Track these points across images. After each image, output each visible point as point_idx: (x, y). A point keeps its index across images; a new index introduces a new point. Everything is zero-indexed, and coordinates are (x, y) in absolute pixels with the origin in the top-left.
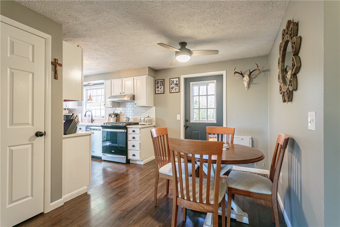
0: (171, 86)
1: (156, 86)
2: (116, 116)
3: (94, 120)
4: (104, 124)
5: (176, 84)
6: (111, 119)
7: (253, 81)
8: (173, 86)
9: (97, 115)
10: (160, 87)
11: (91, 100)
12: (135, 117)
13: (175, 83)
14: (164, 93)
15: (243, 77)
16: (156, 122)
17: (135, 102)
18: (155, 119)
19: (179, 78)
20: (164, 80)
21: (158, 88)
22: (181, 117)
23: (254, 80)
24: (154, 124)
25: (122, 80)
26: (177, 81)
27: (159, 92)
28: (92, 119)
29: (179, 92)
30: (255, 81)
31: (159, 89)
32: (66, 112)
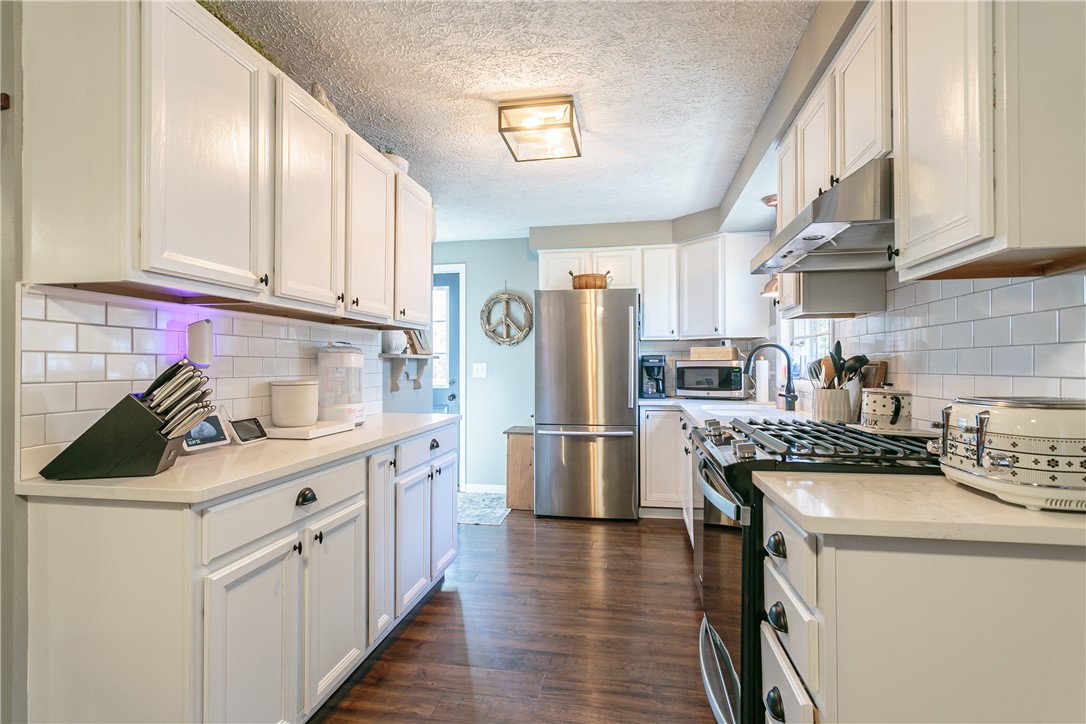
2: (853, 372)
28: (789, 390)
32: (722, 357)
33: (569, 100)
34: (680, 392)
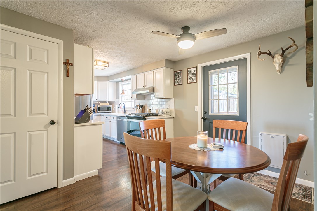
0: (189, 76)
1: (175, 78)
2: (142, 107)
3: (126, 111)
4: (129, 114)
5: (194, 74)
6: (137, 110)
7: (288, 62)
8: (190, 76)
9: (129, 107)
10: (178, 78)
11: (124, 94)
13: (192, 73)
14: (182, 84)
15: (273, 57)
16: (175, 114)
17: (155, 94)
18: (174, 111)
19: (196, 67)
20: (182, 70)
21: (177, 79)
22: (199, 109)
24: (173, 115)
25: (145, 74)
26: (194, 71)
27: (178, 84)
28: (125, 110)
29: (197, 82)
30: (291, 61)
31: (178, 80)
32: (107, 105)
33: (107, 63)
34: (98, 112)
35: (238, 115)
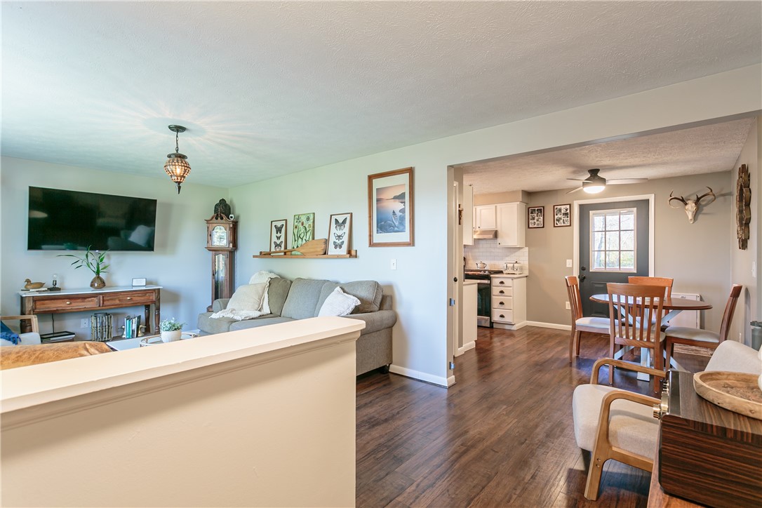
0: (556, 217)
1: (530, 217)
5: (566, 214)
7: (702, 210)
8: (559, 216)
10: (536, 218)
12: (493, 262)
13: (563, 212)
14: (543, 227)
15: (686, 204)
16: (530, 271)
17: (499, 240)
18: (527, 266)
19: (570, 205)
20: (543, 207)
21: (534, 219)
22: (573, 265)
23: (705, 208)
24: (526, 273)
26: (567, 210)
27: (536, 226)
29: (570, 225)
30: (706, 210)
31: (535, 221)
35: (635, 272)
